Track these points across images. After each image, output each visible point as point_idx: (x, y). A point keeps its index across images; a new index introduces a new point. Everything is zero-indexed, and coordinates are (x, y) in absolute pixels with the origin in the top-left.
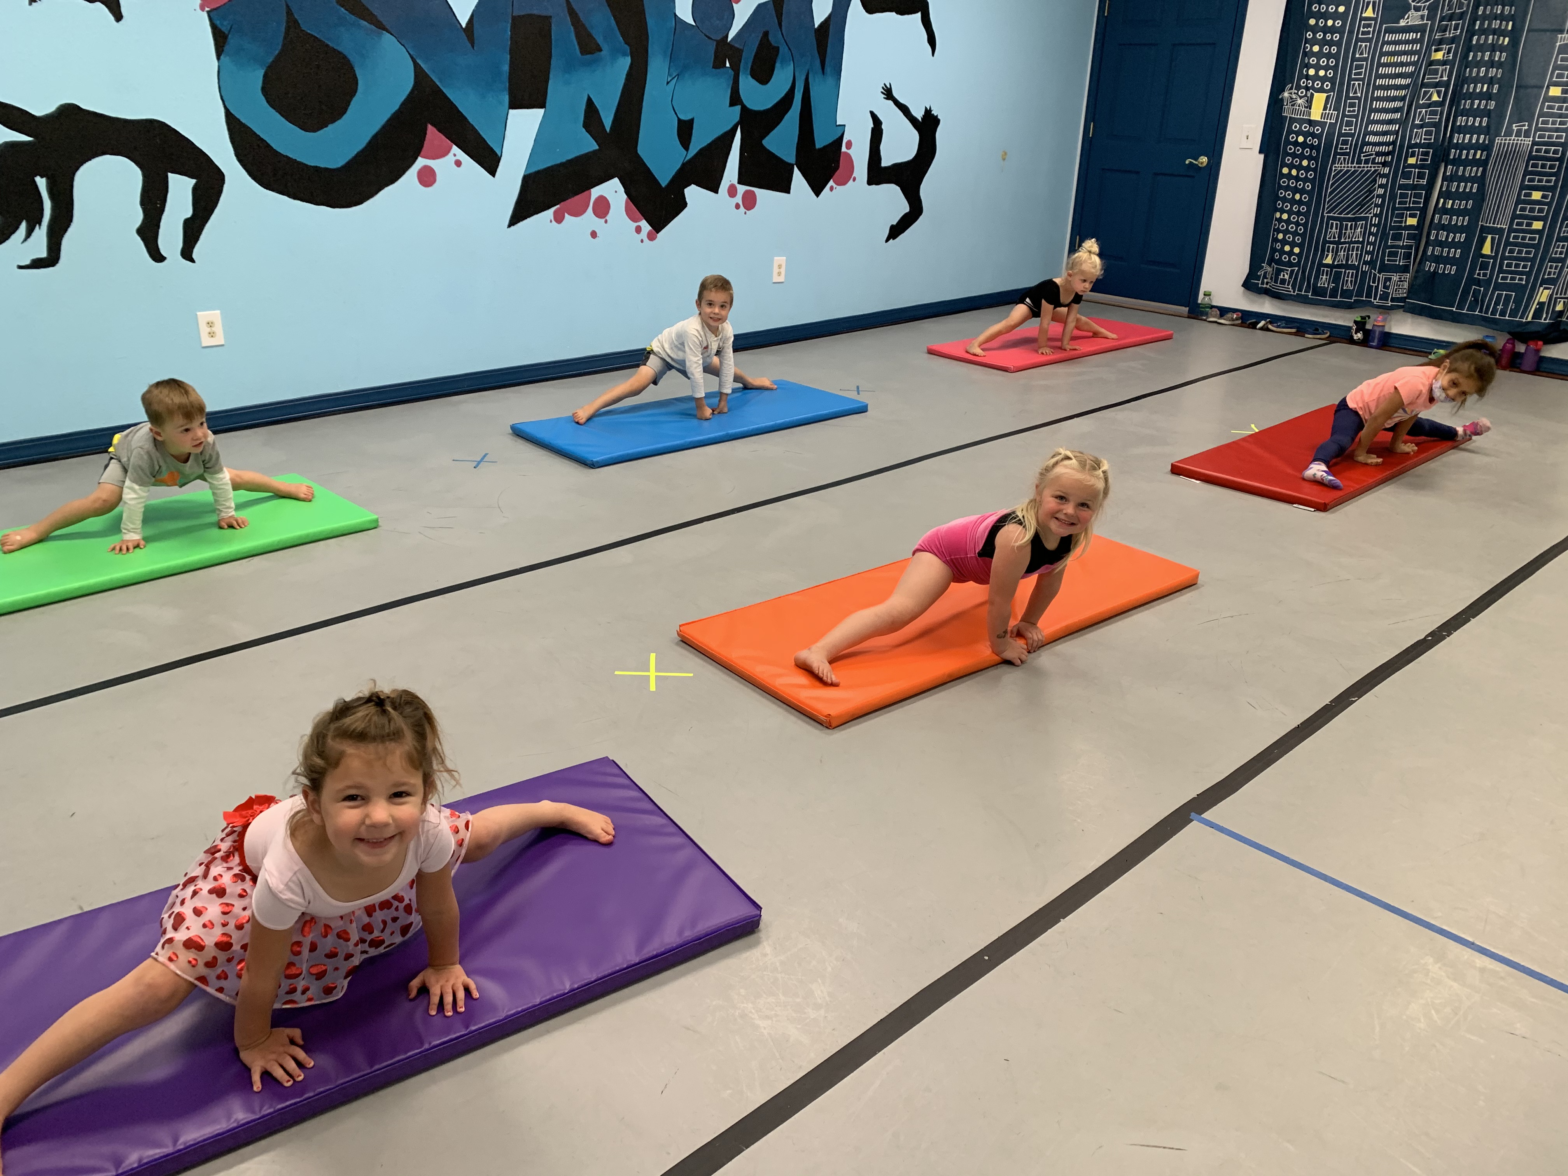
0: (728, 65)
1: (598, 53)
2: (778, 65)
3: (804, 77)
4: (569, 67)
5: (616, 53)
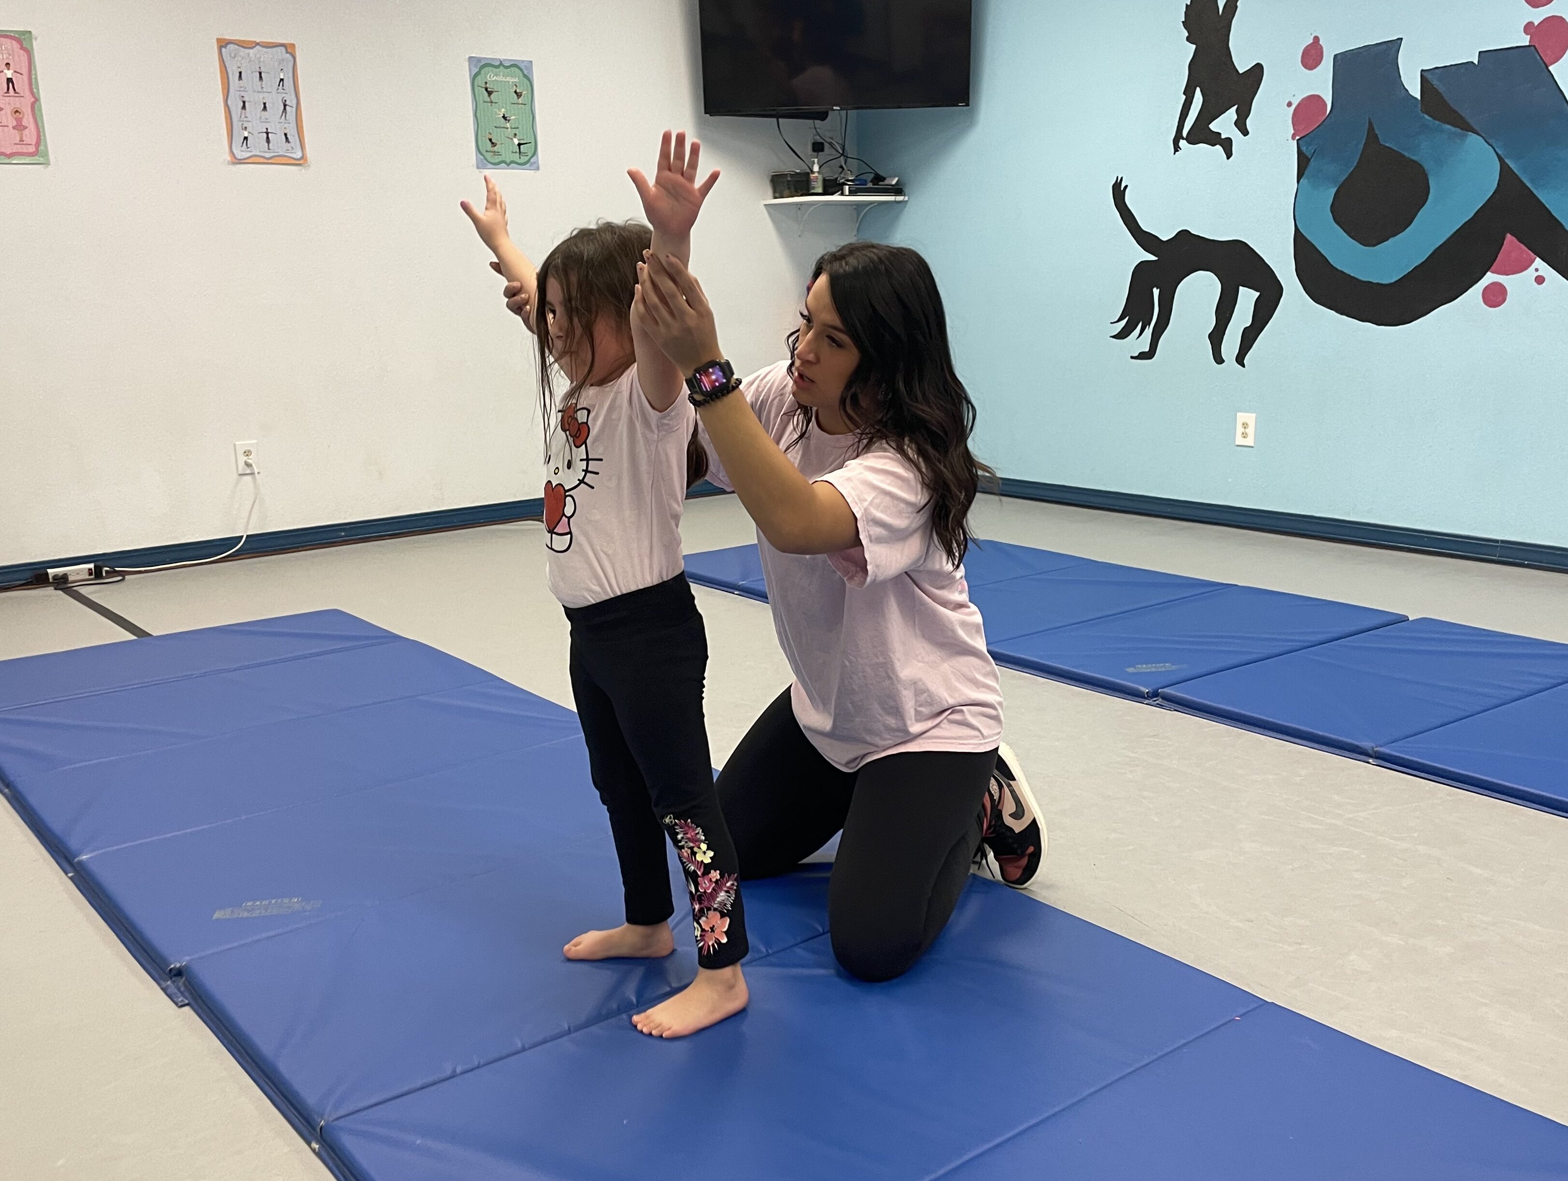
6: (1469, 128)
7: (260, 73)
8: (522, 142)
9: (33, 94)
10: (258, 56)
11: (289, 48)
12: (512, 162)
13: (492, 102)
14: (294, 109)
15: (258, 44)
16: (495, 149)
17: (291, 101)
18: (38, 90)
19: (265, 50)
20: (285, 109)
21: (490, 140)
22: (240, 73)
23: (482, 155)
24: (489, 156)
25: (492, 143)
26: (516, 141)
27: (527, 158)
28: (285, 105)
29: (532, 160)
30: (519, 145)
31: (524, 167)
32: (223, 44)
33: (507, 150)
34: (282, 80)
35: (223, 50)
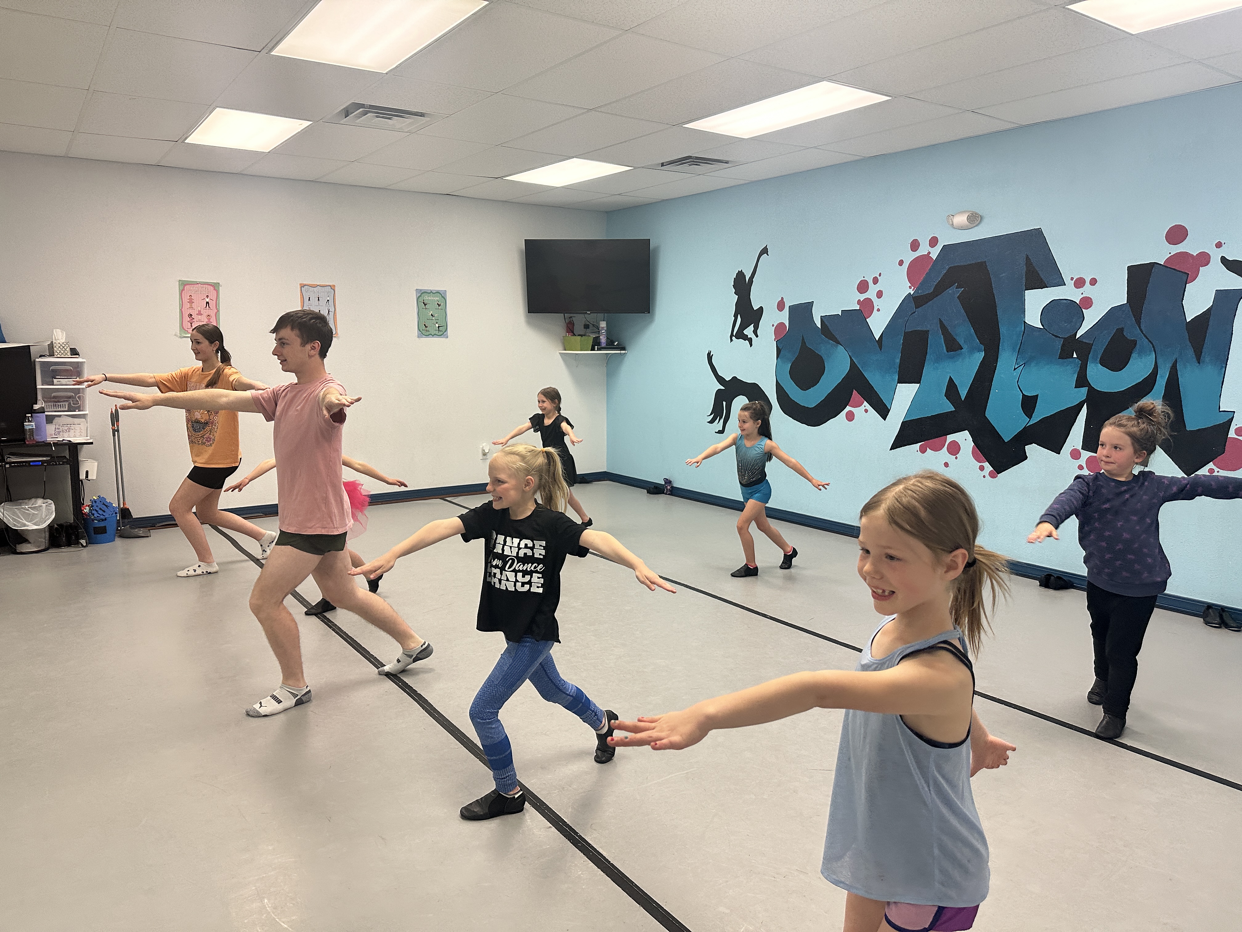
0: (1075, 356)
1: (960, 351)
2: (1134, 355)
3: (1169, 365)
4: (938, 359)
5: (972, 350)
6: (838, 343)
7: (318, 298)
8: (439, 326)
9: (217, 309)
10: (318, 290)
11: (333, 287)
12: (435, 334)
13: (426, 309)
14: (333, 313)
15: (318, 285)
16: (427, 329)
17: (332, 309)
18: (219, 307)
19: (321, 288)
20: (329, 313)
22: (309, 298)
23: (421, 332)
24: (423, 332)
25: (426, 326)
26: (437, 325)
27: (442, 333)
28: (329, 311)
29: (444, 334)
30: (439, 327)
31: (441, 336)
32: (302, 286)
33: (433, 329)
34: (328, 300)
35: (302, 288)
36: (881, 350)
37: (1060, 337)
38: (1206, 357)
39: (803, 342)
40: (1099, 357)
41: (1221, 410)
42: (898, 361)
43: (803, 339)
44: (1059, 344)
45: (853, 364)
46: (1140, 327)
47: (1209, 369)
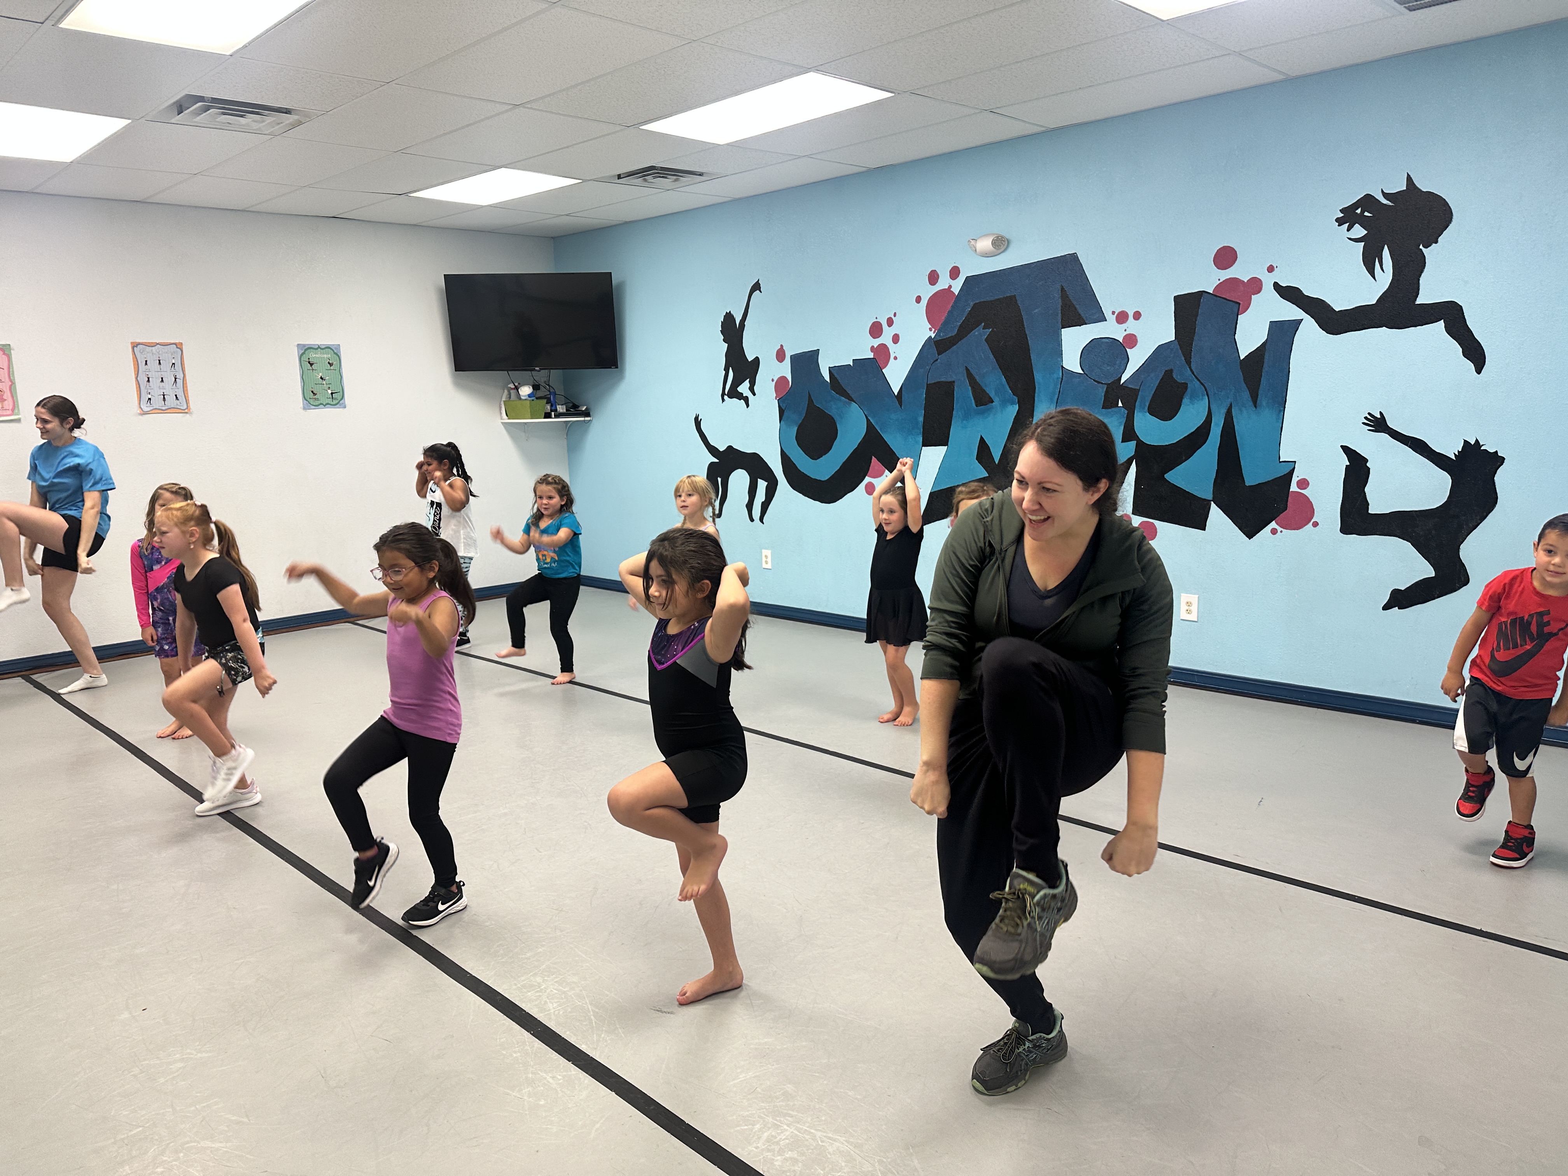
0: (1120, 404)
1: (991, 404)
2: (1186, 401)
3: (1224, 411)
4: (967, 416)
5: (1005, 403)
6: (851, 400)
7: (159, 361)
8: (333, 392)
9: (11, 381)
10: (158, 351)
11: (179, 346)
12: (328, 404)
13: (313, 370)
14: (182, 381)
15: (158, 344)
16: (316, 397)
17: (180, 376)
18: (15, 379)
19: (162, 347)
20: (175, 380)
21: (312, 392)
22: (146, 361)
23: (307, 400)
24: (312, 401)
25: (314, 393)
26: (330, 392)
27: (337, 401)
28: (176, 379)
29: (341, 402)
30: (332, 393)
31: (336, 406)
32: (135, 345)
33: (324, 397)
34: (174, 364)
35: (135, 348)
36: (901, 406)
37: (1102, 383)
38: (1263, 400)
39: (810, 401)
40: (1147, 404)
41: (1281, 460)
42: (921, 419)
43: (810, 395)
44: (1101, 391)
45: (870, 425)
46: (1190, 368)
47: (1266, 414)
